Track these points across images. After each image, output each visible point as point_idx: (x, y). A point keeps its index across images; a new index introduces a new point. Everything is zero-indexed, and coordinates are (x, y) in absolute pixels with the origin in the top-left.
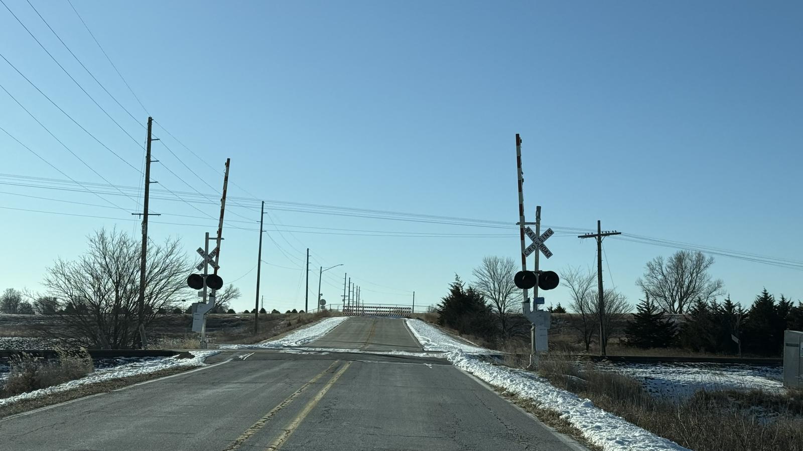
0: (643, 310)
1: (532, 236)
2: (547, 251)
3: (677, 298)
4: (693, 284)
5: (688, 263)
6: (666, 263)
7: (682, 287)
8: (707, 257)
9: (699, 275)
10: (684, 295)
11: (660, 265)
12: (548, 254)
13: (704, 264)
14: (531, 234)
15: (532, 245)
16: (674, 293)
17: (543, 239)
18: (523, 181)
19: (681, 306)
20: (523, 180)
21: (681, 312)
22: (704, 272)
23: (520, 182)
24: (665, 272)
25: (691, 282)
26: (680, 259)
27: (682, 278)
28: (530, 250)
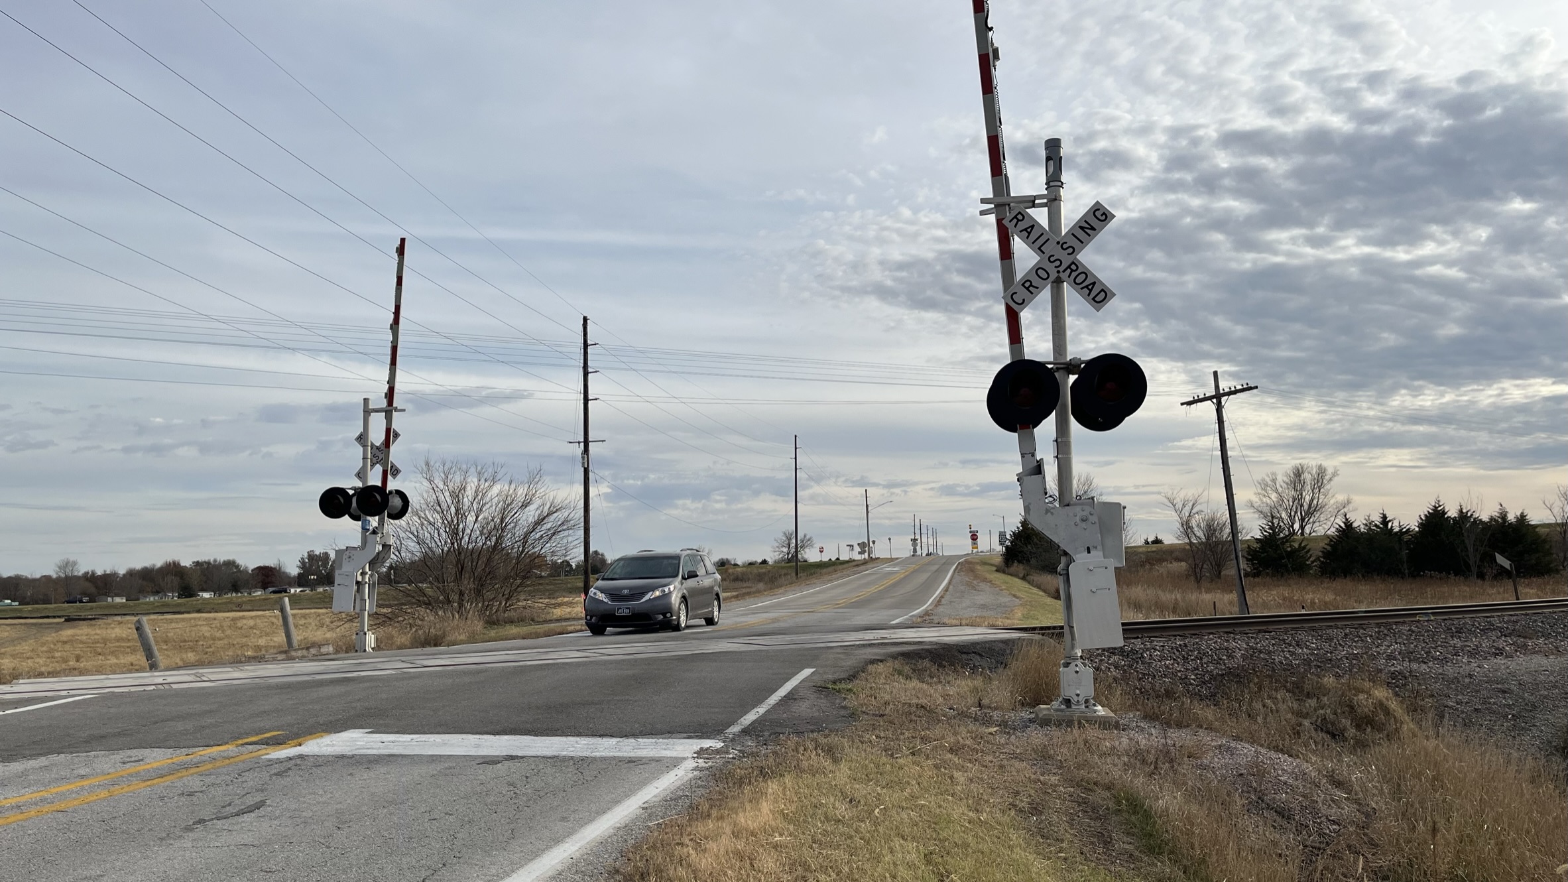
0: (1266, 531)
1: (1034, 236)
2: (1094, 284)
3: (1297, 518)
4: (1315, 502)
5: (1307, 477)
6: (1280, 478)
7: (1302, 506)
8: (1330, 471)
9: (1322, 490)
10: (1305, 515)
11: (1274, 481)
12: (1097, 294)
13: (1327, 477)
14: (1030, 231)
15: (1037, 269)
16: (1293, 514)
17: (1075, 243)
18: (996, 57)
19: (1302, 528)
20: (996, 51)
21: (1302, 534)
22: (1328, 487)
23: (987, 60)
24: (1280, 490)
25: (1312, 500)
26: (1298, 473)
27: (1302, 495)
28: (1030, 287)
